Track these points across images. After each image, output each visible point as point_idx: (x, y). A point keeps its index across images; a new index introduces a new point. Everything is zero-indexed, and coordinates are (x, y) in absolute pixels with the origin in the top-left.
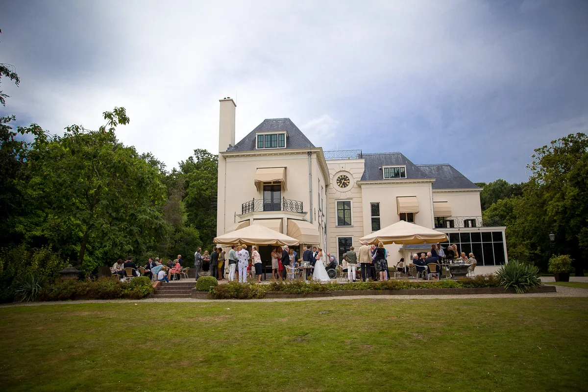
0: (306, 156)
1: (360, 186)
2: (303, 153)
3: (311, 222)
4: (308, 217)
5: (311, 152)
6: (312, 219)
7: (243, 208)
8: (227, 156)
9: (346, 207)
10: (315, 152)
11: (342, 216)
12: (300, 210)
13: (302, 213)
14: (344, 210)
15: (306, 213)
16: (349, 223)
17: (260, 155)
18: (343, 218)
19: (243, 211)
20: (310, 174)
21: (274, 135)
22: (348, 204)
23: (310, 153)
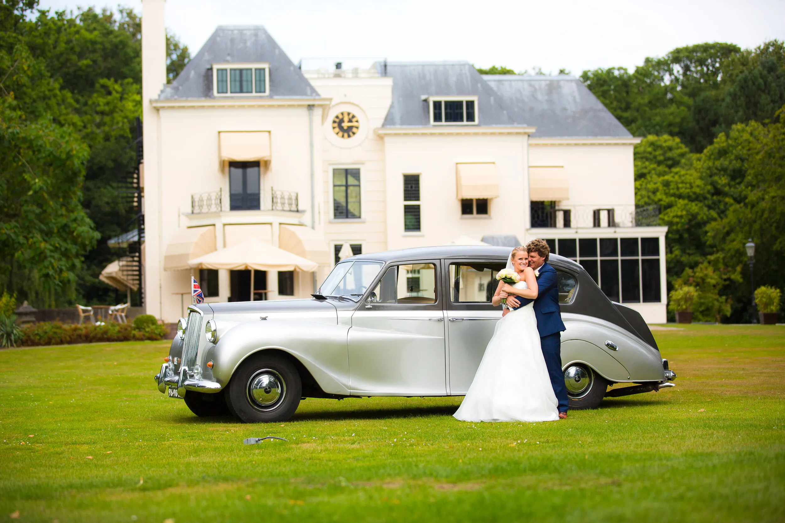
0: (304, 112)
1: (381, 138)
2: (300, 106)
3: (313, 228)
4: (306, 218)
5: (313, 106)
6: (313, 222)
7: (193, 202)
8: (163, 108)
9: (351, 181)
10: (321, 106)
11: (342, 200)
12: (294, 208)
13: (298, 211)
14: (347, 186)
15: (303, 212)
16: (357, 213)
17: (222, 107)
18: (344, 204)
19: (193, 206)
20: (312, 145)
21: (247, 69)
22: (356, 174)
23: (310, 107)
